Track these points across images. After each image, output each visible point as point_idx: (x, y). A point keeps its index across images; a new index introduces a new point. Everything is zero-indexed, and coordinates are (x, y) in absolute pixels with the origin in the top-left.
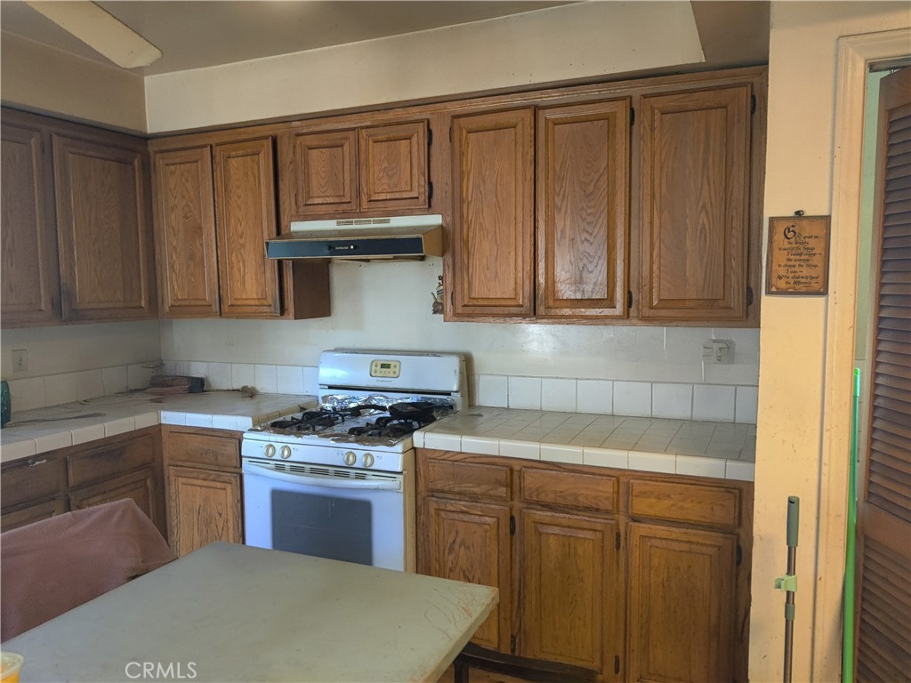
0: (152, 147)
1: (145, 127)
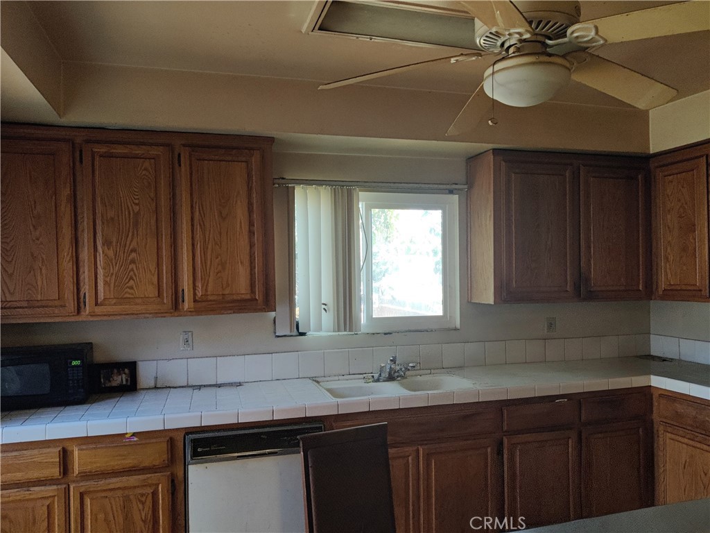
0: (653, 164)
1: (649, 148)
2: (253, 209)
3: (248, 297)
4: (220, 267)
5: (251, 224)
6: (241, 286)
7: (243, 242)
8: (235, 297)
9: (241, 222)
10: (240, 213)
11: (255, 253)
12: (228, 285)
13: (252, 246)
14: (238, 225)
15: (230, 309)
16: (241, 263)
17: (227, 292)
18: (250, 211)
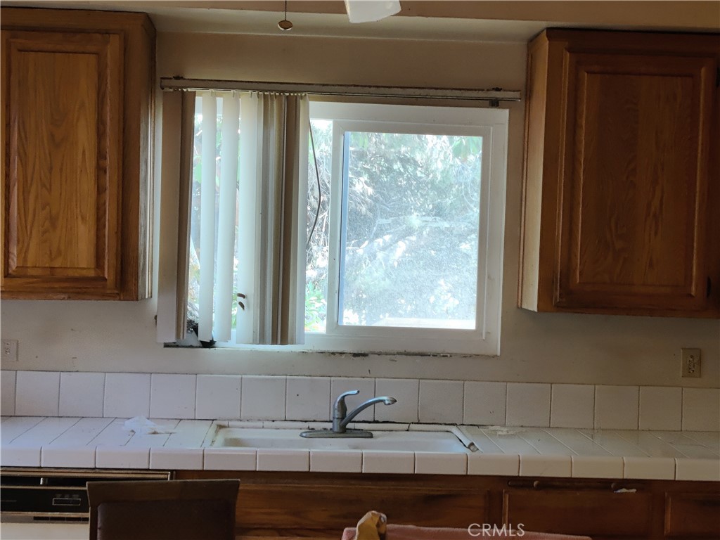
2: (105, 130)
3: (92, 274)
4: (47, 224)
5: (101, 155)
6: (82, 257)
7: (87, 185)
8: (71, 273)
9: (84, 152)
10: (84, 136)
11: (105, 203)
12: (59, 252)
13: (100, 190)
14: (80, 156)
15: (63, 293)
16: (83, 218)
17: (57, 264)
18: (100, 135)
